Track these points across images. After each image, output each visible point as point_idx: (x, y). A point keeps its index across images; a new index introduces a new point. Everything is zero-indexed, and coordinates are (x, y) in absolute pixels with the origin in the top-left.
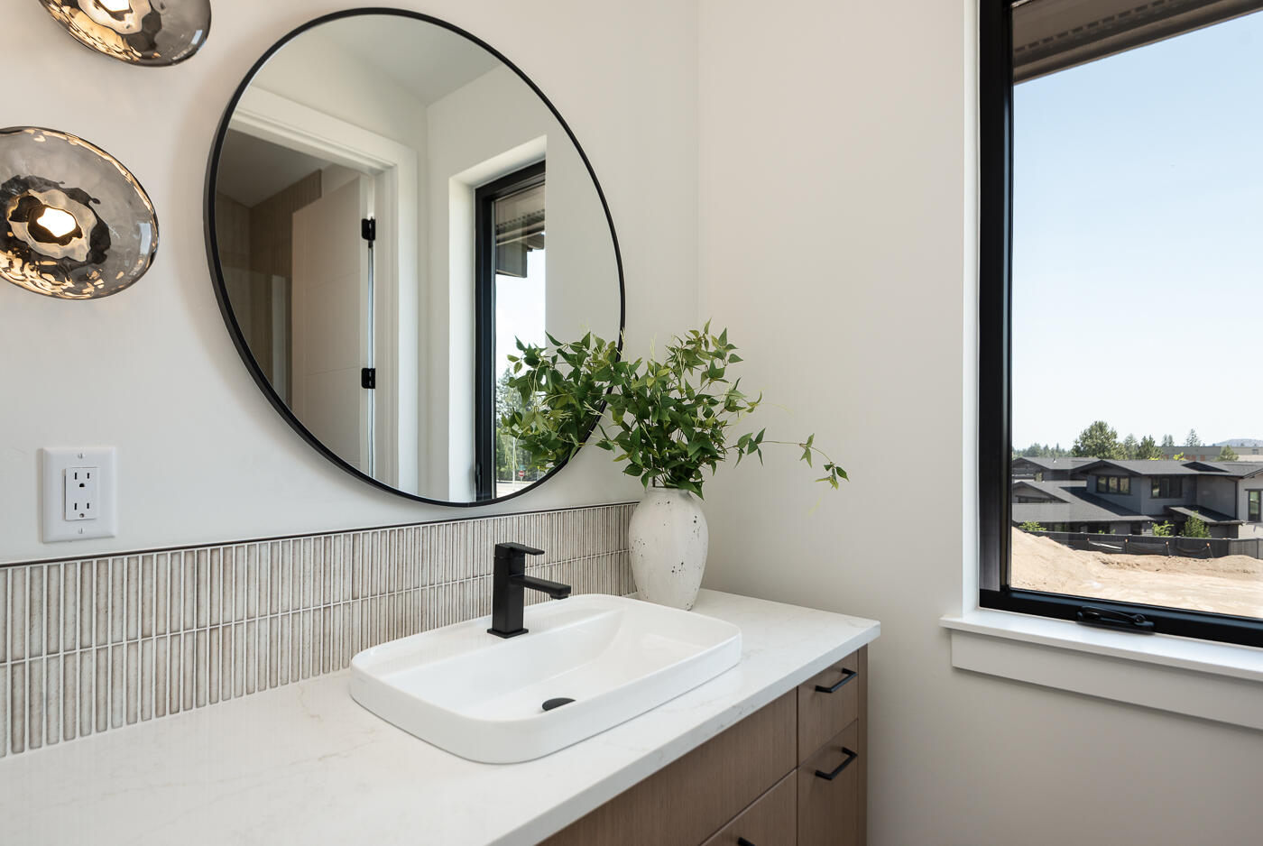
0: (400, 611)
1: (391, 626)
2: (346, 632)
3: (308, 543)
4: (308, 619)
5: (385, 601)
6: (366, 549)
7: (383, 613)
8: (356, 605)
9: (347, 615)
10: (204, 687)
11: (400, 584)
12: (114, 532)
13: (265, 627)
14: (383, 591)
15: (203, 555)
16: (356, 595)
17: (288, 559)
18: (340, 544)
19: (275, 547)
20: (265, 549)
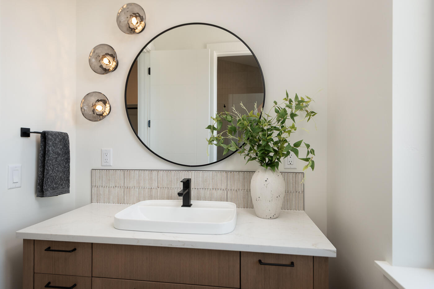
0: (171, 194)
1: (168, 197)
2: (156, 196)
3: (147, 172)
4: (147, 190)
5: (166, 190)
6: (161, 175)
7: (166, 193)
8: (158, 189)
9: (156, 192)
10: (126, 200)
11: (171, 186)
12: (112, 165)
13: (137, 190)
14: (166, 187)
15: (125, 171)
16: (158, 187)
17: (142, 175)
18: (155, 173)
19: (139, 172)
20: (137, 172)
